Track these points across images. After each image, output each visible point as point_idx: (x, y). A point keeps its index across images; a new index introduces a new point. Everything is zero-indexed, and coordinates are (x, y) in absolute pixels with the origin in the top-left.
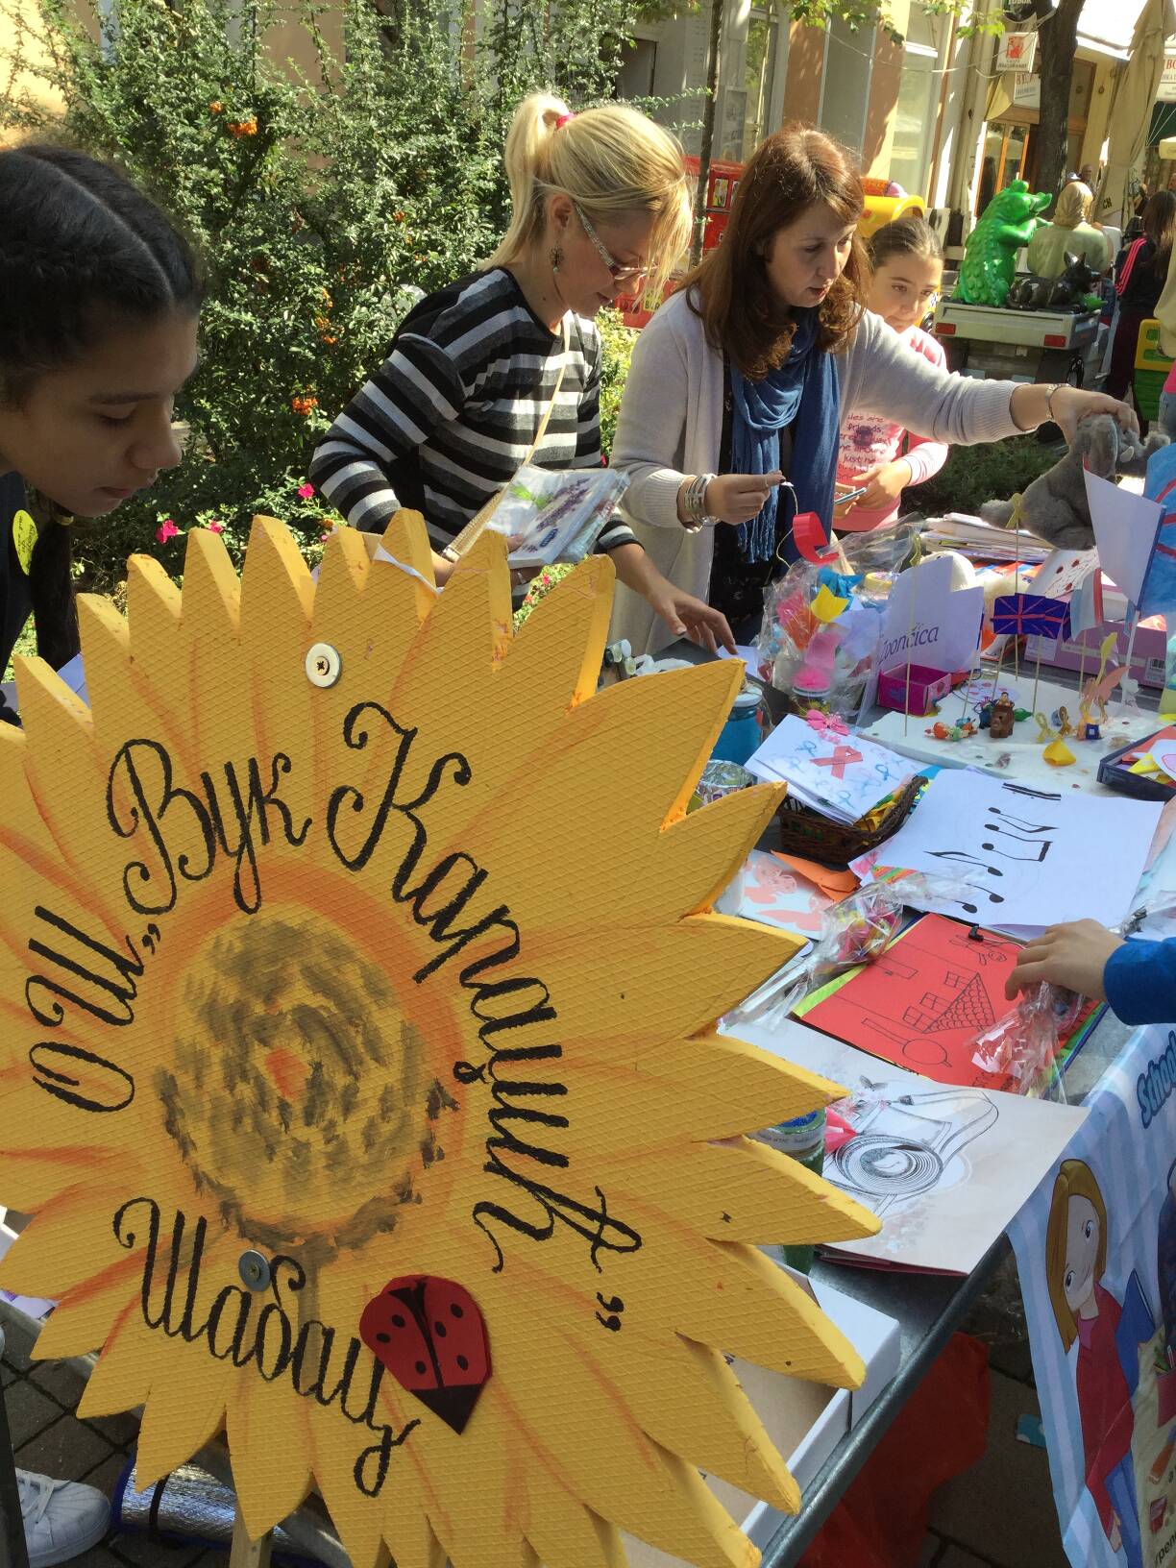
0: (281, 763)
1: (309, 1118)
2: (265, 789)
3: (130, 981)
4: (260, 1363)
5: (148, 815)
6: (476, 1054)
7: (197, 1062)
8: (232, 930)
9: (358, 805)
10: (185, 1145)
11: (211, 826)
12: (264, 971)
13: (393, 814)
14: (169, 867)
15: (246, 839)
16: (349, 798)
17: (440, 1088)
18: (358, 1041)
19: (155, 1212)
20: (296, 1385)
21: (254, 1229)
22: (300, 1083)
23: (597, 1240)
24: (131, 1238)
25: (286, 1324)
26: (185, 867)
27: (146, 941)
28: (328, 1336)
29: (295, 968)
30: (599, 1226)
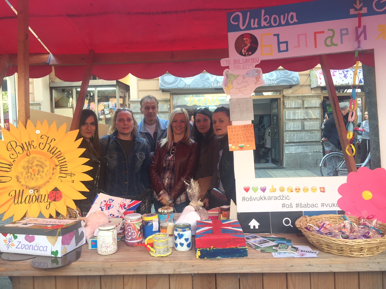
0: (33, 141)
1: (38, 174)
2: (30, 144)
3: (11, 166)
4: (32, 202)
5: (13, 148)
6: (58, 164)
7: (22, 173)
8: (27, 158)
9: (43, 144)
10: (20, 182)
11: (23, 148)
12: (31, 162)
13: (47, 144)
14: (17, 153)
17: (54, 168)
18: (44, 166)
19: (16, 191)
20: (38, 202)
21: (31, 188)
22: (37, 172)
23: (71, 176)
24: (12, 195)
25: (36, 196)
26: (19, 153)
27: (13, 162)
28: (42, 195)
29: (35, 160)
30: (71, 175)
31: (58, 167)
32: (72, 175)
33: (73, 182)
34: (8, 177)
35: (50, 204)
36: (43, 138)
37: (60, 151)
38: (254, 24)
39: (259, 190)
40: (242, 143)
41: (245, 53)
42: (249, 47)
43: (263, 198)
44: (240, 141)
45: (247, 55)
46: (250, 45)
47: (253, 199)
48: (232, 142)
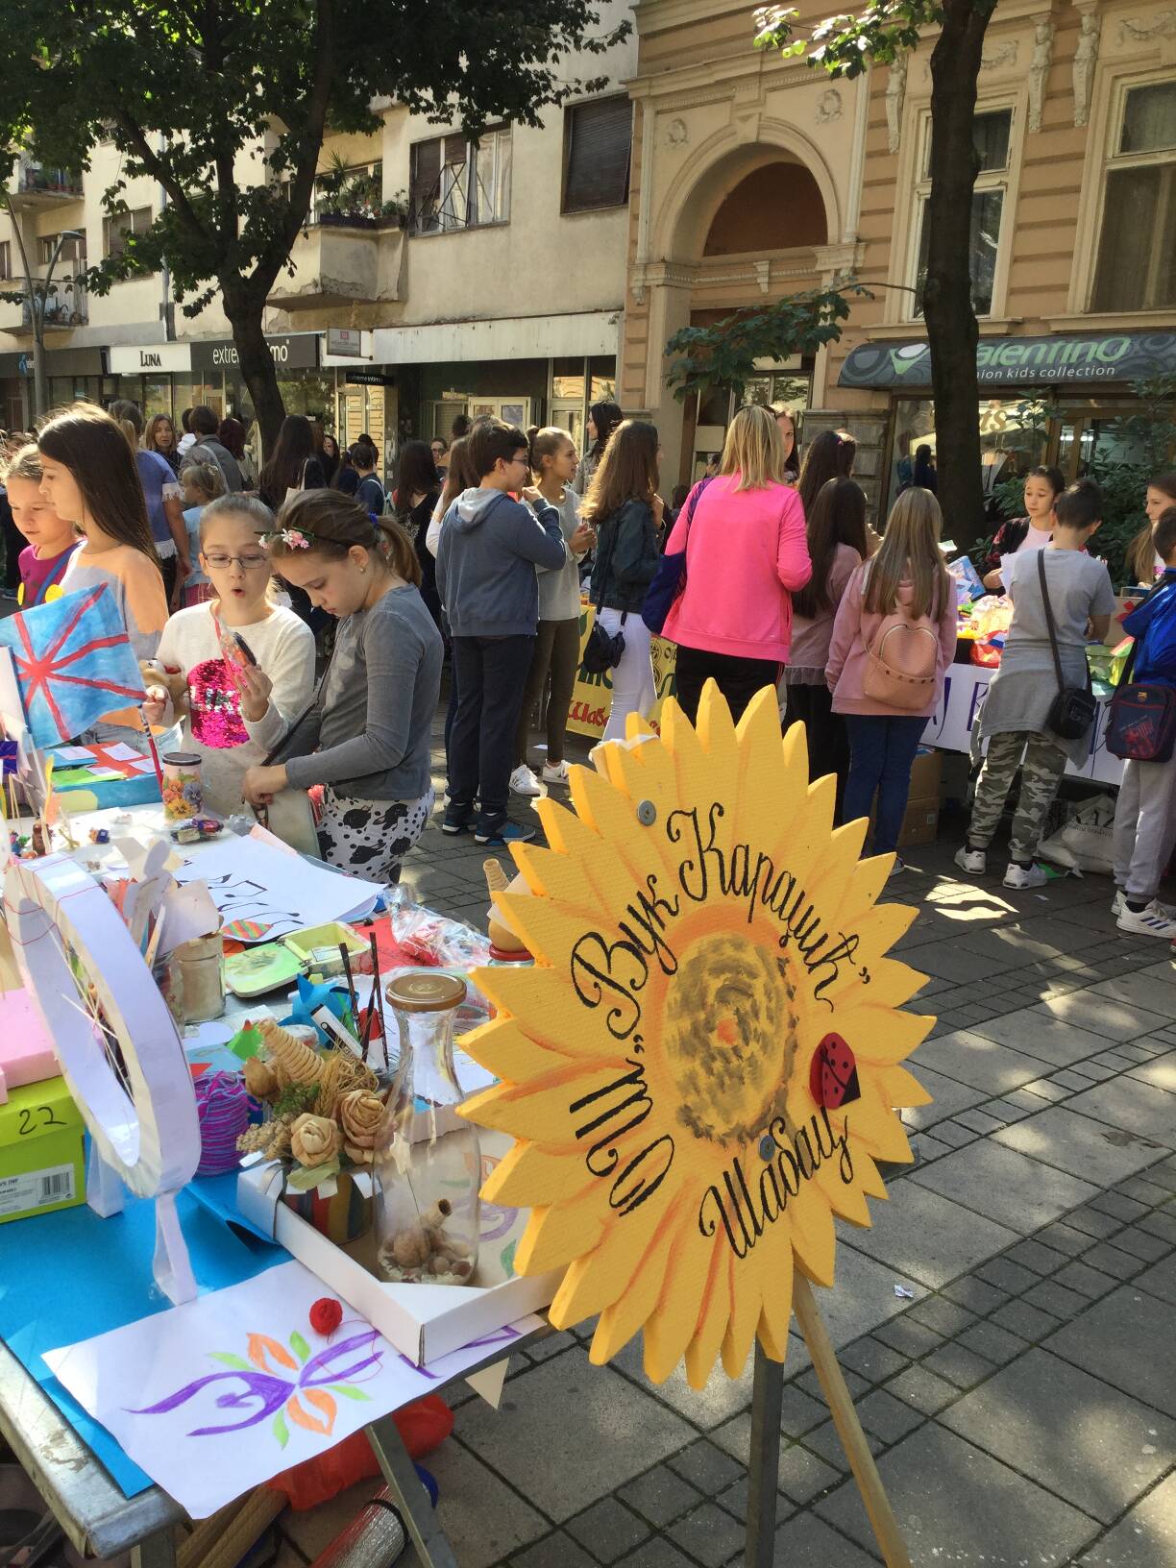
0: (651, 880)
1: (746, 1041)
2: (650, 901)
3: (640, 1082)
4: (790, 1191)
5: (603, 978)
6: (782, 928)
8: (674, 989)
9: (691, 867)
11: (634, 947)
12: (694, 995)
13: (706, 856)
14: (628, 994)
15: (655, 937)
16: (687, 866)
17: (780, 960)
18: (745, 978)
19: (714, 1190)
20: (806, 1177)
21: (755, 1128)
22: (735, 1029)
23: (849, 954)
24: (712, 1226)
25: (788, 1154)
26: (637, 985)
27: (637, 1049)
28: (804, 1132)
29: (706, 976)
30: (848, 945)
31: (793, 943)
32: (851, 944)
33: (865, 979)
34: (657, 1143)
35: (845, 1151)
36: (678, 832)
37: (761, 854)
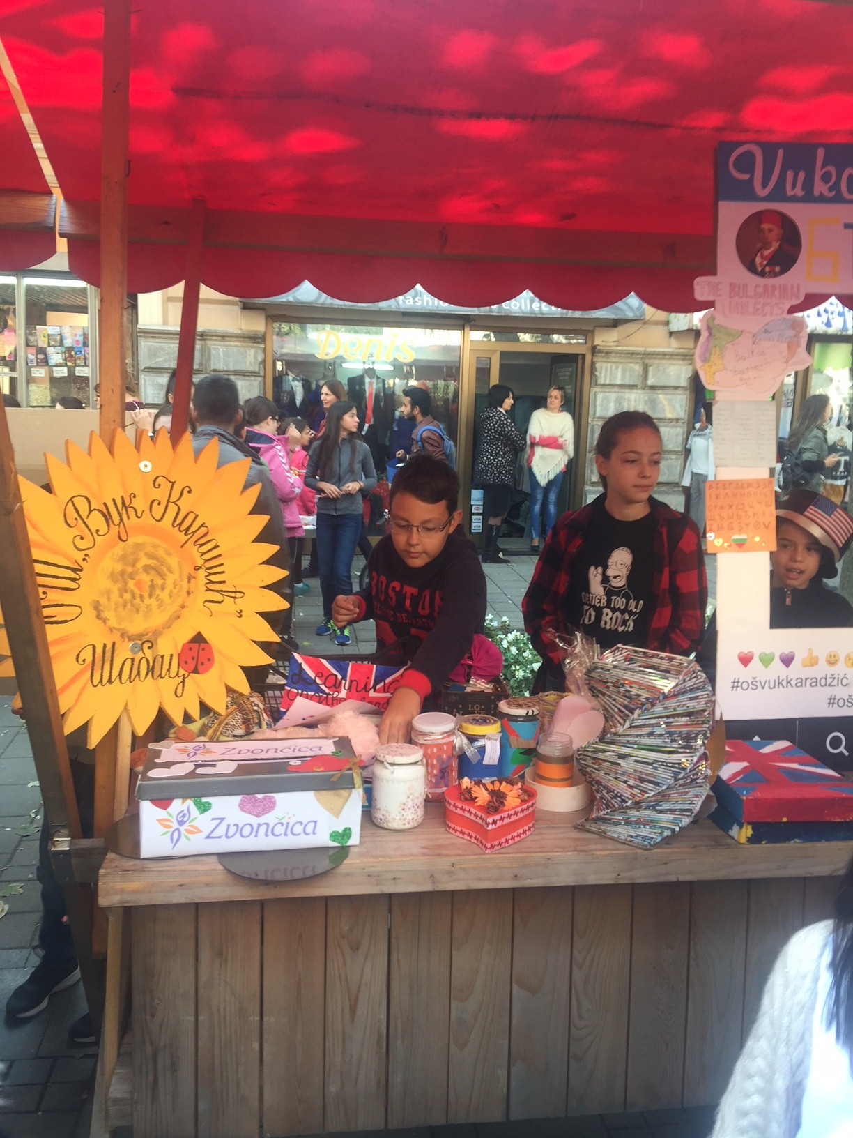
0: (133, 495)
1: (150, 596)
2: (127, 504)
3: (78, 574)
4: (139, 677)
5: (82, 519)
6: (200, 562)
7: (108, 593)
8: (119, 549)
9: (159, 504)
10: (105, 621)
11: (107, 518)
12: (130, 558)
13: (170, 504)
14: (92, 534)
15: (121, 520)
16: (156, 502)
17: (190, 574)
18: (165, 569)
19: (94, 647)
20: (153, 677)
21: (134, 637)
22: (146, 588)
23: (235, 598)
24: (84, 660)
25: (147, 660)
26: (99, 533)
27: (84, 560)
28: (162, 657)
29: (142, 554)
30: (236, 594)
31: (202, 573)
32: (238, 595)
33: (239, 615)
34: (72, 605)
35: (183, 682)
36: (159, 485)
37: (204, 523)
38: (793, 187)
39: (777, 661)
40: (740, 531)
41: (763, 269)
42: (775, 253)
43: (784, 683)
44: (736, 526)
45: (770, 272)
46: (780, 246)
47: (758, 684)
48: (715, 527)
